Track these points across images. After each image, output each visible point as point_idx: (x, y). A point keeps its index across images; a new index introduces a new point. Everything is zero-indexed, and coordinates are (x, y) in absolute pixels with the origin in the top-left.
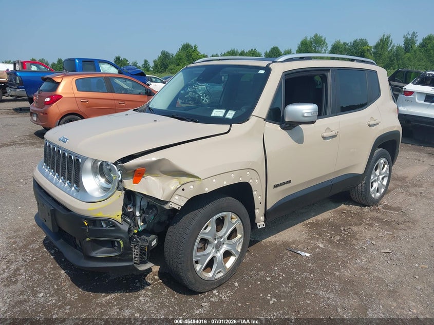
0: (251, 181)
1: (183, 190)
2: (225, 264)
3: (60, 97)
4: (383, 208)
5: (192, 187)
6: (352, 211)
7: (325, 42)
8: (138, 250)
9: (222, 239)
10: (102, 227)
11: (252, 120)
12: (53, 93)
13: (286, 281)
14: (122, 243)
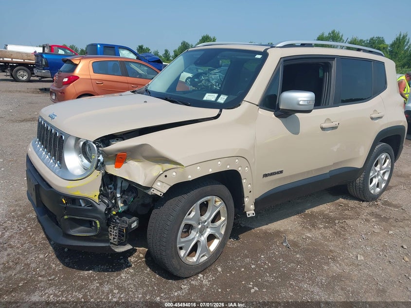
0: (240, 169)
1: (166, 176)
2: (209, 247)
3: (77, 78)
4: (383, 204)
5: (174, 174)
6: (349, 205)
7: (341, 38)
8: (117, 231)
9: (206, 223)
10: (81, 206)
11: (244, 105)
12: (71, 74)
13: (271, 270)
14: (98, 223)
